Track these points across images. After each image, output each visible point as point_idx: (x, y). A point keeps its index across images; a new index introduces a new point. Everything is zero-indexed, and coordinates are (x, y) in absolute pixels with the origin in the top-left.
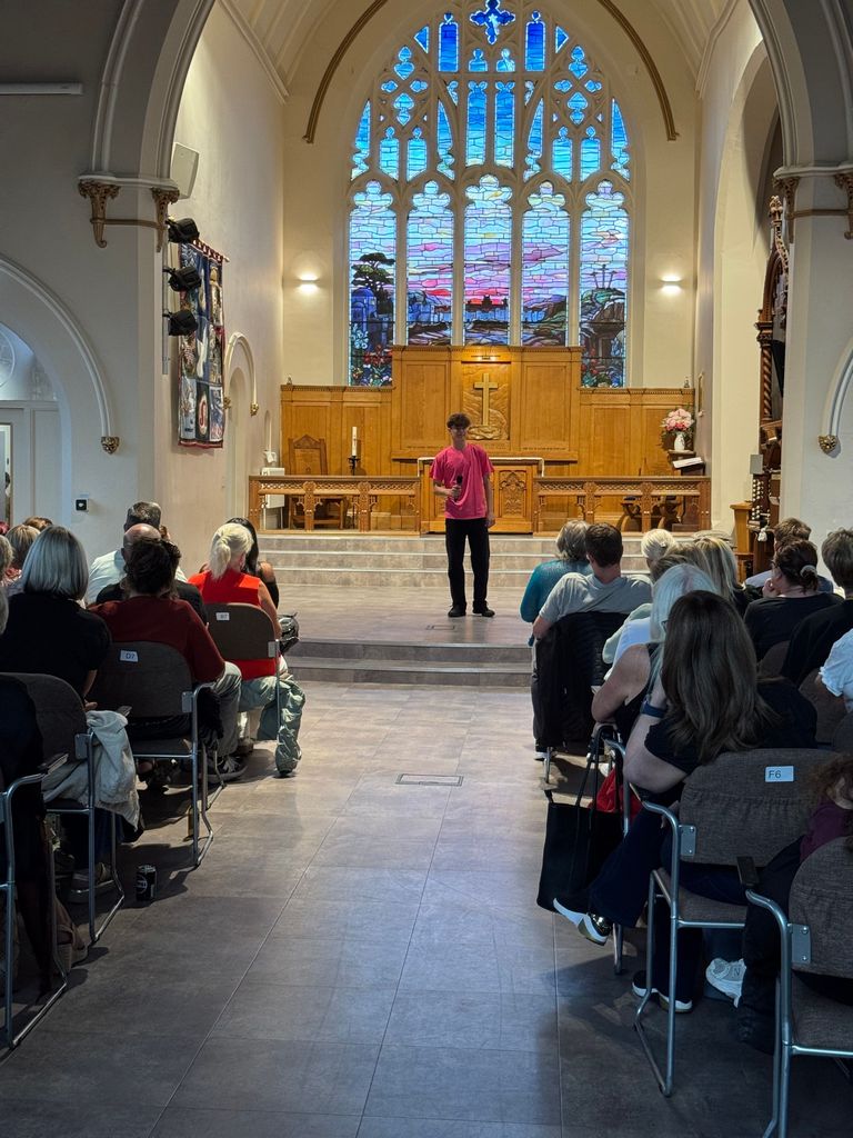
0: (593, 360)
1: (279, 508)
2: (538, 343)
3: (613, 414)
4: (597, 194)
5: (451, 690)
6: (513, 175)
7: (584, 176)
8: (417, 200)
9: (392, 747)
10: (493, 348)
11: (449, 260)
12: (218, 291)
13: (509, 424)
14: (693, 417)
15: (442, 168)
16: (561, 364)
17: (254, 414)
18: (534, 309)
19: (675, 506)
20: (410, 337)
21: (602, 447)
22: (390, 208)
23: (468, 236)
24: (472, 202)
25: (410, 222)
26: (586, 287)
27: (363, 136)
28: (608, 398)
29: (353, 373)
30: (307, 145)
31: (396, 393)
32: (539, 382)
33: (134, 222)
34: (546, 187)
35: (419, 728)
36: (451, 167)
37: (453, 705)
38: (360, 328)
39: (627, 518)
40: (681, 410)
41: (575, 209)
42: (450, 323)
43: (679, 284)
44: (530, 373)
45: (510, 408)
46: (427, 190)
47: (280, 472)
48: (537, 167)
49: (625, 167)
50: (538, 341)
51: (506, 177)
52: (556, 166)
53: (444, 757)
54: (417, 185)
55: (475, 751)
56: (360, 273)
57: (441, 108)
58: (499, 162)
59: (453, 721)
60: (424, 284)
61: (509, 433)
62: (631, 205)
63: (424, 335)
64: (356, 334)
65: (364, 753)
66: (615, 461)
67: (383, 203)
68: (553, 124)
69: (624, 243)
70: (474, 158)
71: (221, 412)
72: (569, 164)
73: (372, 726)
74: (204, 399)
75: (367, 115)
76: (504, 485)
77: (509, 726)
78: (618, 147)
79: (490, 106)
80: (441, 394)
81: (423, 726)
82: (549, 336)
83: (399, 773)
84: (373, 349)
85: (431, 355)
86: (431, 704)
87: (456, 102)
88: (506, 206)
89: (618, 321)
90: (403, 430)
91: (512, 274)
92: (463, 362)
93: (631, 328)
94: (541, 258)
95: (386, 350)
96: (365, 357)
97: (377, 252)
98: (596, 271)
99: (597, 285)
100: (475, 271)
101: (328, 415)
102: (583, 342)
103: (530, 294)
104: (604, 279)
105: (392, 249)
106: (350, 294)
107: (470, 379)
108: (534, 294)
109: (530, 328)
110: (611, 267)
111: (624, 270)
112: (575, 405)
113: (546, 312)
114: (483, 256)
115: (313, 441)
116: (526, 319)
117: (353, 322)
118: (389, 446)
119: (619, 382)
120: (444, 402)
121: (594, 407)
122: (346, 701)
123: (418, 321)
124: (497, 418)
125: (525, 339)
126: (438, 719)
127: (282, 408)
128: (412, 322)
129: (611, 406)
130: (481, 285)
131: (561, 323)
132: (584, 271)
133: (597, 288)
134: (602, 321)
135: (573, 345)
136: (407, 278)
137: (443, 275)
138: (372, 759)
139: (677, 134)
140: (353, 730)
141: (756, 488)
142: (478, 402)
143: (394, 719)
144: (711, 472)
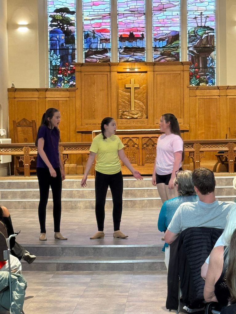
0: (197, 70)
1: (9, 163)
2: (163, 61)
3: (209, 101)
10: (136, 63)
11: (108, 11)
13: (147, 108)
16: (177, 72)
18: (160, 40)
20: (86, 57)
21: (204, 122)
26: (191, 26)
28: (206, 92)
29: (52, 80)
31: (78, 92)
32: (164, 83)
35: (97, 299)
38: (55, 53)
39: (219, 164)
42: (110, 49)
44: (159, 78)
45: (147, 99)
47: (8, 141)
50: (163, 58)
56: (54, 19)
59: (119, 294)
60: (93, 26)
61: (147, 114)
63: (94, 56)
64: (52, 57)
66: (212, 129)
76: (145, 146)
77: (152, 296)
80: (105, 92)
82: (169, 55)
84: (63, 65)
86: (104, 283)
89: (211, 46)
90: (83, 114)
91: (147, 19)
92: (118, 72)
93: (219, 50)
94: (163, 9)
95: (71, 66)
96: (59, 70)
97: (64, 7)
98: (196, 17)
99: (197, 24)
100: (124, 17)
101: (37, 105)
102: (190, 59)
103: (157, 31)
104: (201, 21)
105: (73, 5)
106: (49, 33)
107: (122, 82)
108: (160, 30)
109: (158, 51)
110: (205, 14)
111: (213, 15)
112: (186, 96)
113: (167, 41)
114: (128, 8)
115: (28, 122)
116: (156, 46)
117: (51, 50)
118: (75, 123)
119: (212, 83)
120: (107, 97)
121: (198, 97)
122: (52, 283)
123: (90, 48)
124: (140, 105)
125: (155, 58)
126: (110, 293)
127: (9, 102)
128: (87, 49)
129: (208, 97)
130: (128, 26)
131: (176, 48)
132: (189, 17)
133: (198, 26)
134: (201, 46)
135: (184, 61)
136: (83, 23)
137: (105, 20)
140: (57, 301)
142: (128, 96)
143: (82, 293)
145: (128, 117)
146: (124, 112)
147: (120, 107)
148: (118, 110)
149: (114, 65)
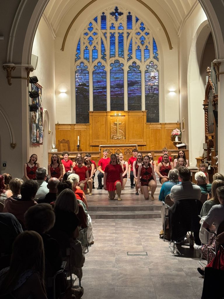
0: (150, 115)
3: (156, 131)
4: (149, 65)
5: (127, 220)
6: (124, 60)
9: (119, 242)
10: (120, 111)
12: (41, 97)
13: (125, 134)
14: (180, 131)
16: (140, 116)
17: (49, 133)
20: (93, 108)
21: (153, 140)
23: (111, 78)
25: (93, 74)
28: (155, 126)
29: (77, 119)
30: (62, 51)
31: (91, 125)
32: (134, 121)
33: (20, 78)
35: (124, 235)
37: (130, 226)
38: (79, 106)
40: (177, 130)
41: (143, 70)
43: (175, 92)
44: (131, 119)
45: (125, 130)
47: (56, 151)
48: (131, 57)
51: (122, 61)
53: (137, 245)
55: (146, 242)
56: (78, 89)
58: (120, 56)
59: (134, 232)
60: (98, 93)
61: (125, 137)
62: (160, 69)
65: (112, 244)
66: (157, 145)
71: (42, 134)
73: (110, 235)
74: (38, 130)
76: (125, 153)
77: (151, 233)
80: (104, 126)
81: (124, 234)
83: (126, 251)
85: (101, 114)
86: (123, 226)
89: (157, 103)
90: (93, 137)
92: (111, 116)
97: (84, 83)
98: (149, 88)
100: (113, 88)
102: (146, 109)
104: (152, 90)
105: (88, 82)
107: (113, 121)
112: (145, 128)
114: (115, 84)
115: (65, 141)
117: (76, 105)
118: (89, 142)
119: (158, 121)
120: (105, 128)
121: (151, 129)
122: (96, 226)
124: (121, 132)
126: (128, 231)
127: (56, 131)
129: (156, 129)
130: (116, 93)
132: (146, 88)
133: (150, 93)
135: (144, 110)
137: (104, 90)
138: (115, 247)
139: (173, 48)
140: (104, 236)
141: (205, 153)
142: (115, 128)
143: (115, 232)
144: (188, 148)
145: (116, 139)
146: (113, 136)
147: (112, 133)
148: (111, 135)
149: (109, 112)
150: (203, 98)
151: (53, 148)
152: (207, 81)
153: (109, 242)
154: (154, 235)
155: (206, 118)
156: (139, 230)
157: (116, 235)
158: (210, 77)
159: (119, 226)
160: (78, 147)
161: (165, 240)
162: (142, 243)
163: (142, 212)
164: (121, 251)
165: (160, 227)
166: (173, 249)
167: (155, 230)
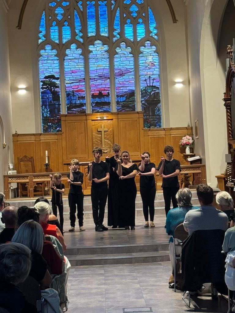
0: (148, 117)
1: (15, 188)
2: (124, 111)
3: (158, 139)
4: (145, 46)
5: (120, 267)
6: (108, 40)
7: (139, 39)
8: (68, 52)
9: (112, 296)
10: (105, 113)
11: (83, 76)
14: (193, 139)
15: (77, 38)
16: (134, 119)
17: (4, 148)
18: (121, 96)
19: (188, 177)
20: (68, 110)
22: (56, 56)
23: (91, 66)
24: (91, 52)
25: (65, 61)
26: (143, 86)
27: (42, 26)
28: (156, 133)
29: (44, 127)
30: (18, 30)
31: (64, 135)
32: (125, 127)
34: (123, 45)
35: (117, 285)
36: (81, 37)
37: (126, 274)
38: (46, 107)
40: (187, 136)
41: (136, 53)
42: (85, 104)
43: (182, 83)
44: (122, 124)
45: (114, 139)
46: (72, 47)
47: (15, 172)
48: (118, 36)
49: (156, 35)
50: (124, 109)
51: (105, 41)
52: (126, 35)
53: (137, 298)
54: (67, 45)
55: (149, 295)
56: (44, 83)
57: (76, 13)
58: (102, 34)
59: (131, 281)
60: (73, 87)
62: (160, 51)
63: (74, 109)
64: (44, 111)
65: (100, 299)
67: (53, 54)
68: (124, 18)
69: (158, 66)
70: (91, 33)
72: (132, 34)
73: (97, 286)
75: (43, 17)
77: (156, 281)
78: (152, 27)
79: (97, 11)
80: (84, 134)
81: (118, 284)
82: (128, 107)
83: (122, 308)
84: (52, 115)
85: (78, 118)
86: (116, 273)
87: (82, 10)
88: (106, 53)
89: (157, 100)
90: (68, 151)
91: (111, 82)
92: (92, 120)
93: (163, 102)
94: (123, 74)
95: (58, 117)
96: (49, 120)
97: (51, 75)
98: (146, 79)
99: (147, 85)
100: (95, 81)
101: (34, 146)
102: (143, 109)
103: (119, 90)
104: (150, 82)
105: (58, 73)
106: (41, 93)
107: (95, 127)
108: (120, 89)
109: (120, 104)
110: (152, 77)
111: (158, 78)
112: (142, 136)
113: (126, 97)
114: (97, 74)
115: (28, 158)
116: (118, 100)
117: (42, 105)
118: (62, 158)
119: (159, 126)
120: (85, 138)
121: (150, 137)
122: (77, 275)
123: (71, 103)
124: (108, 143)
125: (118, 109)
126: (123, 281)
127: (13, 144)
128: (69, 104)
129: (157, 136)
130: (98, 87)
131: (133, 102)
132: (141, 79)
133: (148, 86)
134: (150, 100)
135: (139, 111)
136: (65, 85)
137: (81, 83)
138: (106, 302)
139: (177, 20)
140: (89, 288)
141: (229, 168)
142: (99, 137)
143: (104, 282)
144: (205, 162)
147: (94, 145)
148: (93, 147)
149: (89, 115)
150: (223, 89)
151: (10, 169)
152: (228, 65)
153: (95, 297)
154: (160, 284)
155: (229, 118)
156: (138, 279)
157: (106, 287)
158: (231, 59)
159: (109, 274)
160: (47, 167)
161: (177, 291)
162: (144, 296)
163: (142, 253)
164: (114, 307)
165: (169, 273)
166: (188, 302)
167: (161, 277)
